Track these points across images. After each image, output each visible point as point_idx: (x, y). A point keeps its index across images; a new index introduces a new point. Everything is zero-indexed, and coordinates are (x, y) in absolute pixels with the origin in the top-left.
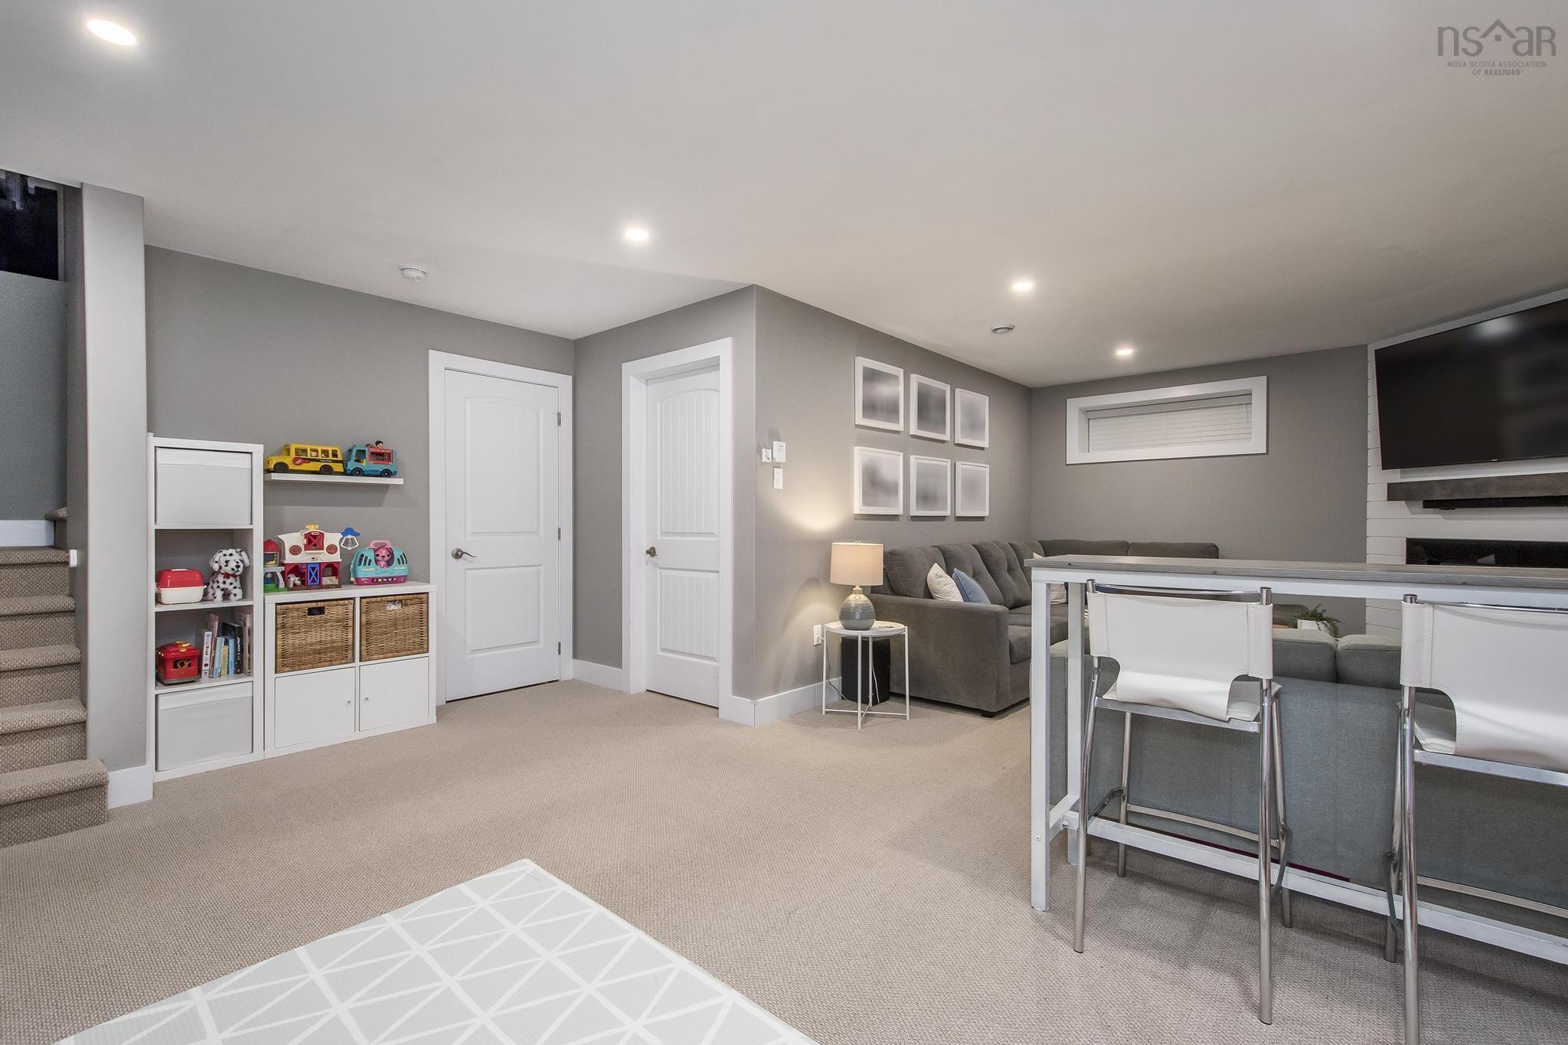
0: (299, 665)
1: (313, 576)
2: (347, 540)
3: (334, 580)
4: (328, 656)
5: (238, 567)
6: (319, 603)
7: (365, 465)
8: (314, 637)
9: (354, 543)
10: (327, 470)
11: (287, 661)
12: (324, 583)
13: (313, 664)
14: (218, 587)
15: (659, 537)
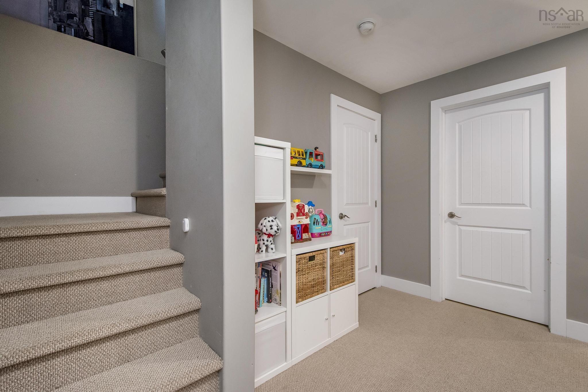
0: (305, 296)
1: (298, 233)
2: (310, 209)
4: (315, 289)
5: (278, 229)
7: (313, 161)
8: (311, 277)
9: (312, 211)
10: (300, 164)
11: (301, 294)
12: (303, 238)
13: (311, 295)
14: (264, 244)
15: (458, 206)
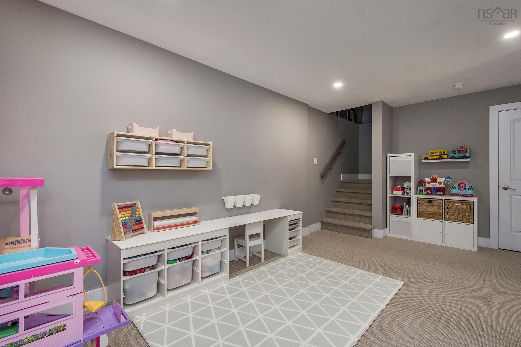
0: (425, 217)
1: (434, 191)
2: (447, 180)
3: (441, 193)
4: (434, 216)
5: (408, 186)
6: (430, 199)
7: (457, 155)
8: (429, 209)
9: (449, 181)
10: (441, 158)
11: (421, 215)
12: (438, 194)
13: (429, 217)
